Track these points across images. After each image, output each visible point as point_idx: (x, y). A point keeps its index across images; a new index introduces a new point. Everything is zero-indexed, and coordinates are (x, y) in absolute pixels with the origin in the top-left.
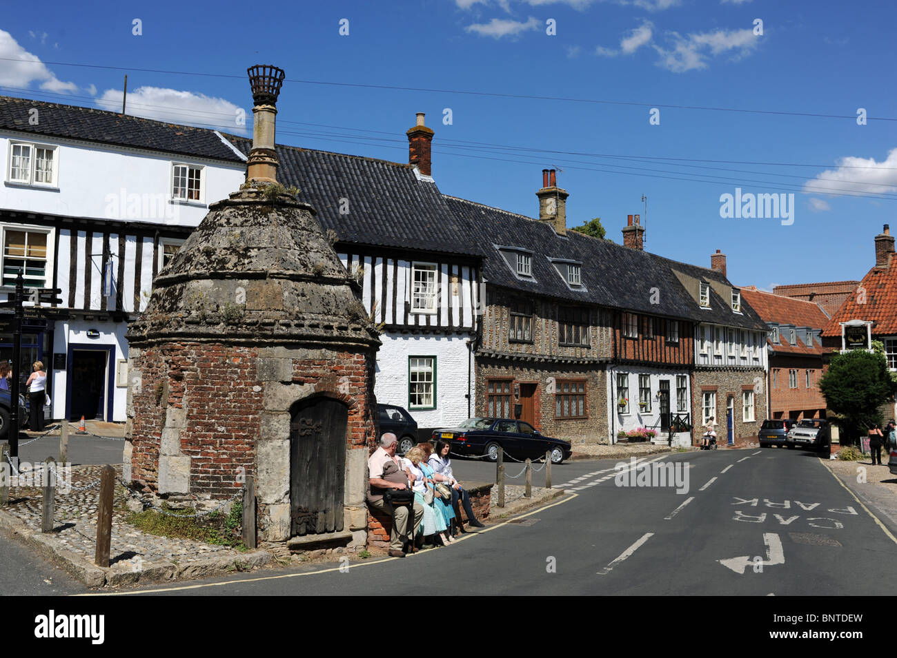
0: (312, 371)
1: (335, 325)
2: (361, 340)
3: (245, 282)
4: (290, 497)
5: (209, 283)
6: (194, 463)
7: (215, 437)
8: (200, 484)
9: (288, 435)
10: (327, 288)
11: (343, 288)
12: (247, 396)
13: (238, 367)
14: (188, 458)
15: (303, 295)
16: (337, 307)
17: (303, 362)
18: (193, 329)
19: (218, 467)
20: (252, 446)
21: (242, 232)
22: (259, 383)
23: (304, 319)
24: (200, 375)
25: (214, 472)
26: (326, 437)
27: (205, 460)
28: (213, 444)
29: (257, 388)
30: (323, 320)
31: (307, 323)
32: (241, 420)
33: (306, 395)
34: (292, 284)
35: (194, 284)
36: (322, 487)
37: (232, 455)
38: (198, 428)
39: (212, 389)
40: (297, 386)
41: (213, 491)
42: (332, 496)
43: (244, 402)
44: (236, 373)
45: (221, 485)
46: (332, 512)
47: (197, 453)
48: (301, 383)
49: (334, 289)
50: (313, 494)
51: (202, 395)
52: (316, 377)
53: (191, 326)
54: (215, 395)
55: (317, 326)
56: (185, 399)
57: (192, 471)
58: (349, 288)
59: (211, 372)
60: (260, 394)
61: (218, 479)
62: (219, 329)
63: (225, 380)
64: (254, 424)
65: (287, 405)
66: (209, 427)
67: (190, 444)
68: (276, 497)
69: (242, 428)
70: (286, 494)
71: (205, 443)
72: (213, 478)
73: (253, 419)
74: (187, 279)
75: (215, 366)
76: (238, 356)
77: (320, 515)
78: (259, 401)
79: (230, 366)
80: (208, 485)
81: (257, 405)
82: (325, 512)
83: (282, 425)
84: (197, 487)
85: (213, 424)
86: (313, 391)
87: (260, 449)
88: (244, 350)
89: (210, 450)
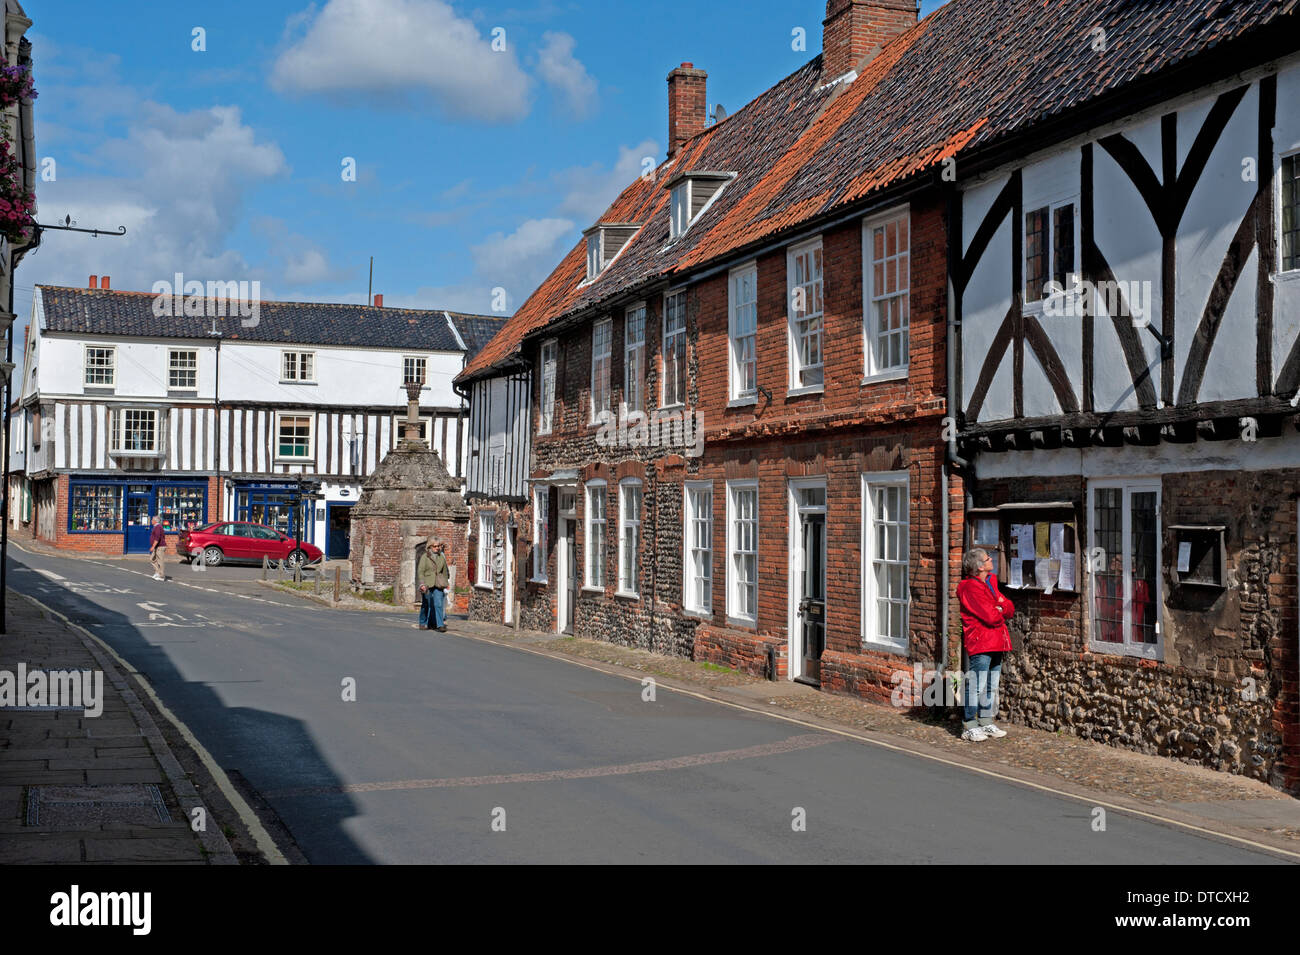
0: (425, 530)
3: (398, 491)
5: (382, 491)
6: (375, 570)
7: (384, 558)
10: (435, 492)
11: (443, 492)
12: (397, 541)
13: (394, 528)
14: (373, 568)
15: (423, 497)
16: (439, 501)
17: (422, 526)
18: (375, 512)
19: (385, 571)
20: (399, 562)
22: (403, 536)
23: (422, 507)
24: (378, 532)
25: (383, 574)
27: (380, 568)
28: (383, 561)
29: (402, 538)
30: (432, 508)
31: (423, 509)
32: (395, 551)
34: (418, 492)
35: (376, 492)
37: (391, 566)
38: (378, 555)
39: (383, 538)
40: (418, 537)
41: (383, 581)
43: (396, 544)
44: (393, 531)
45: (386, 579)
47: (377, 565)
48: (420, 536)
49: (439, 492)
51: (379, 541)
54: (384, 541)
55: (429, 511)
56: (372, 542)
57: (375, 573)
58: (446, 492)
59: (382, 531)
60: (403, 540)
61: (385, 576)
62: (385, 512)
63: (388, 534)
64: (400, 553)
65: (414, 546)
66: (382, 555)
67: (374, 562)
69: (395, 555)
71: (380, 561)
72: (383, 576)
73: (400, 551)
74: (373, 490)
75: (385, 528)
76: (394, 524)
78: (402, 543)
79: (390, 528)
80: (381, 579)
81: (401, 545)
83: (412, 554)
84: (377, 580)
85: (383, 553)
87: (404, 564)
88: (396, 522)
89: (382, 564)
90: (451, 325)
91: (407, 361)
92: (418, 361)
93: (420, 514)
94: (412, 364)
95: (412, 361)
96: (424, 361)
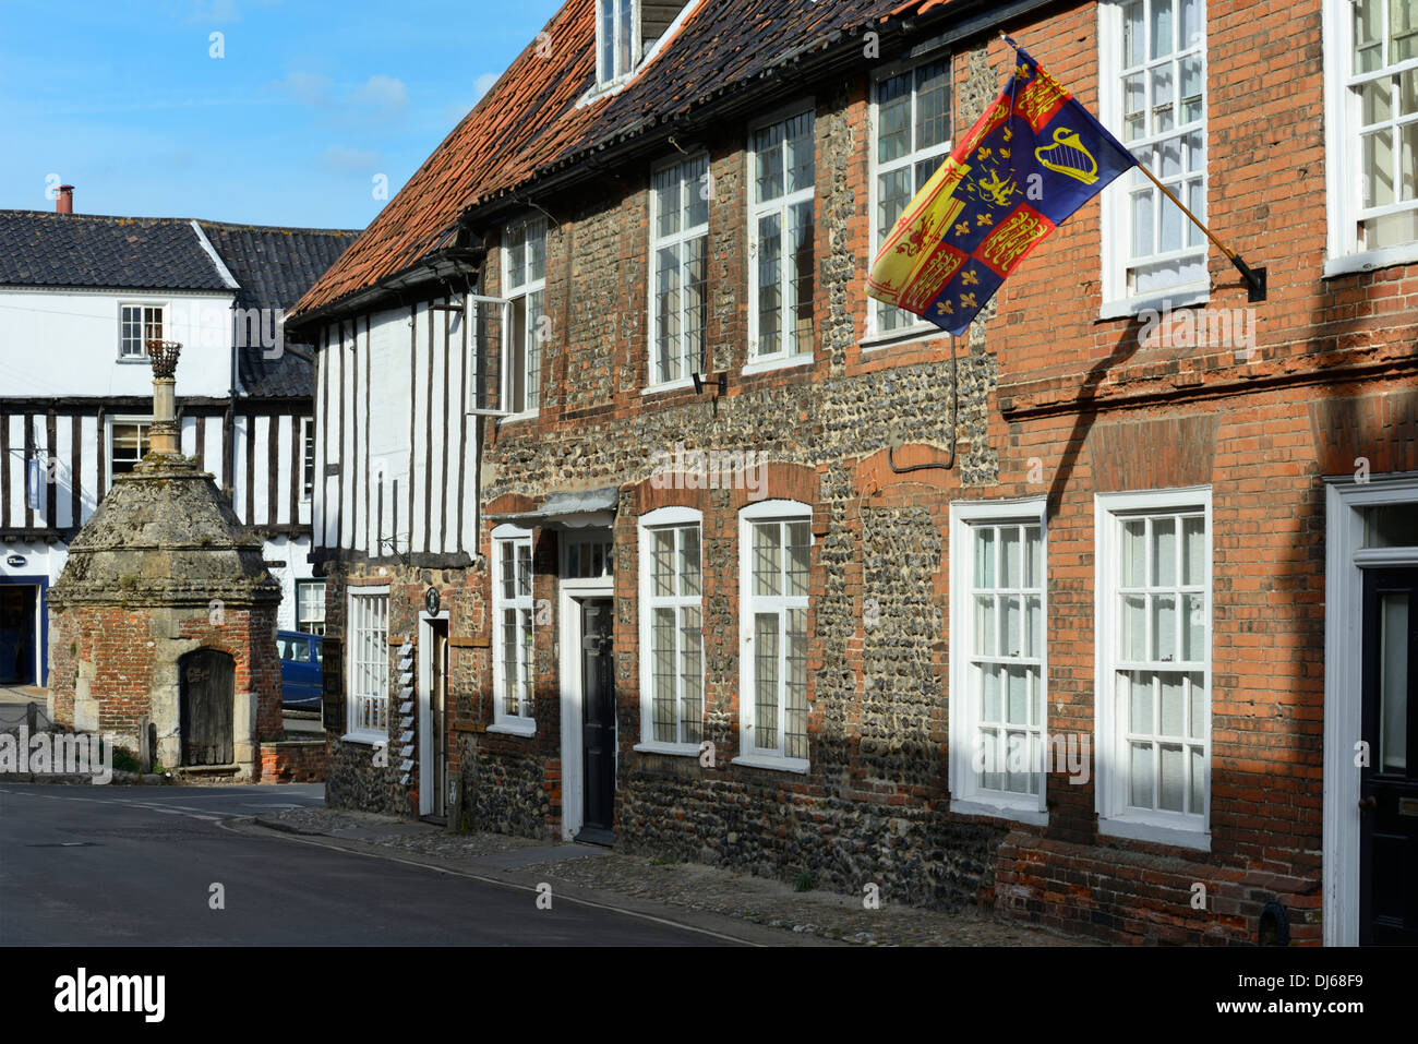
0: (198, 629)
1: (220, 588)
2: (245, 600)
3: (141, 553)
4: (180, 733)
5: (111, 555)
6: (102, 706)
7: (118, 684)
8: (108, 723)
9: (176, 682)
10: (214, 554)
11: (230, 553)
12: (142, 650)
13: (135, 626)
14: (97, 702)
15: (191, 563)
16: (223, 571)
17: (189, 621)
18: (98, 596)
19: (121, 709)
20: (148, 690)
21: (140, 508)
22: (152, 640)
23: (190, 585)
24: (104, 634)
25: (118, 713)
26: (213, 683)
27: (110, 703)
28: (116, 689)
29: (150, 644)
30: (209, 584)
31: (193, 588)
32: (138, 670)
33: (193, 649)
34: (181, 554)
35: (97, 556)
36: (212, 727)
37: (132, 699)
38: (105, 677)
39: (114, 645)
40: (185, 641)
41: (117, 728)
42: (221, 735)
43: (140, 655)
44: (133, 631)
45: (124, 723)
46: (221, 749)
47: (103, 698)
48: (190, 638)
49: (220, 554)
50: (202, 731)
51: (106, 650)
52: (201, 632)
53: (96, 594)
54: (116, 650)
55: (203, 589)
56: (93, 653)
57: (101, 713)
58: (235, 553)
59: (113, 631)
60: (152, 649)
61: (122, 718)
62: (119, 596)
63: (124, 637)
64: (148, 674)
65: (176, 657)
66: (113, 676)
67: (98, 691)
68: (167, 732)
69: (138, 677)
70: (176, 730)
71: (110, 689)
72: (118, 718)
73: (149, 669)
74: (93, 552)
75: (118, 626)
76: (135, 617)
77: (210, 750)
78: (153, 654)
79: (129, 626)
80: (113, 723)
81: (151, 658)
82: (214, 747)
83: (171, 674)
84: (105, 725)
85: (116, 674)
86: (199, 645)
87: (154, 694)
88: (140, 613)
89: (115, 695)
90: (205, 244)
91: (127, 311)
92: (148, 312)
93: (189, 595)
94: (137, 318)
95: (137, 311)
96: (159, 313)
